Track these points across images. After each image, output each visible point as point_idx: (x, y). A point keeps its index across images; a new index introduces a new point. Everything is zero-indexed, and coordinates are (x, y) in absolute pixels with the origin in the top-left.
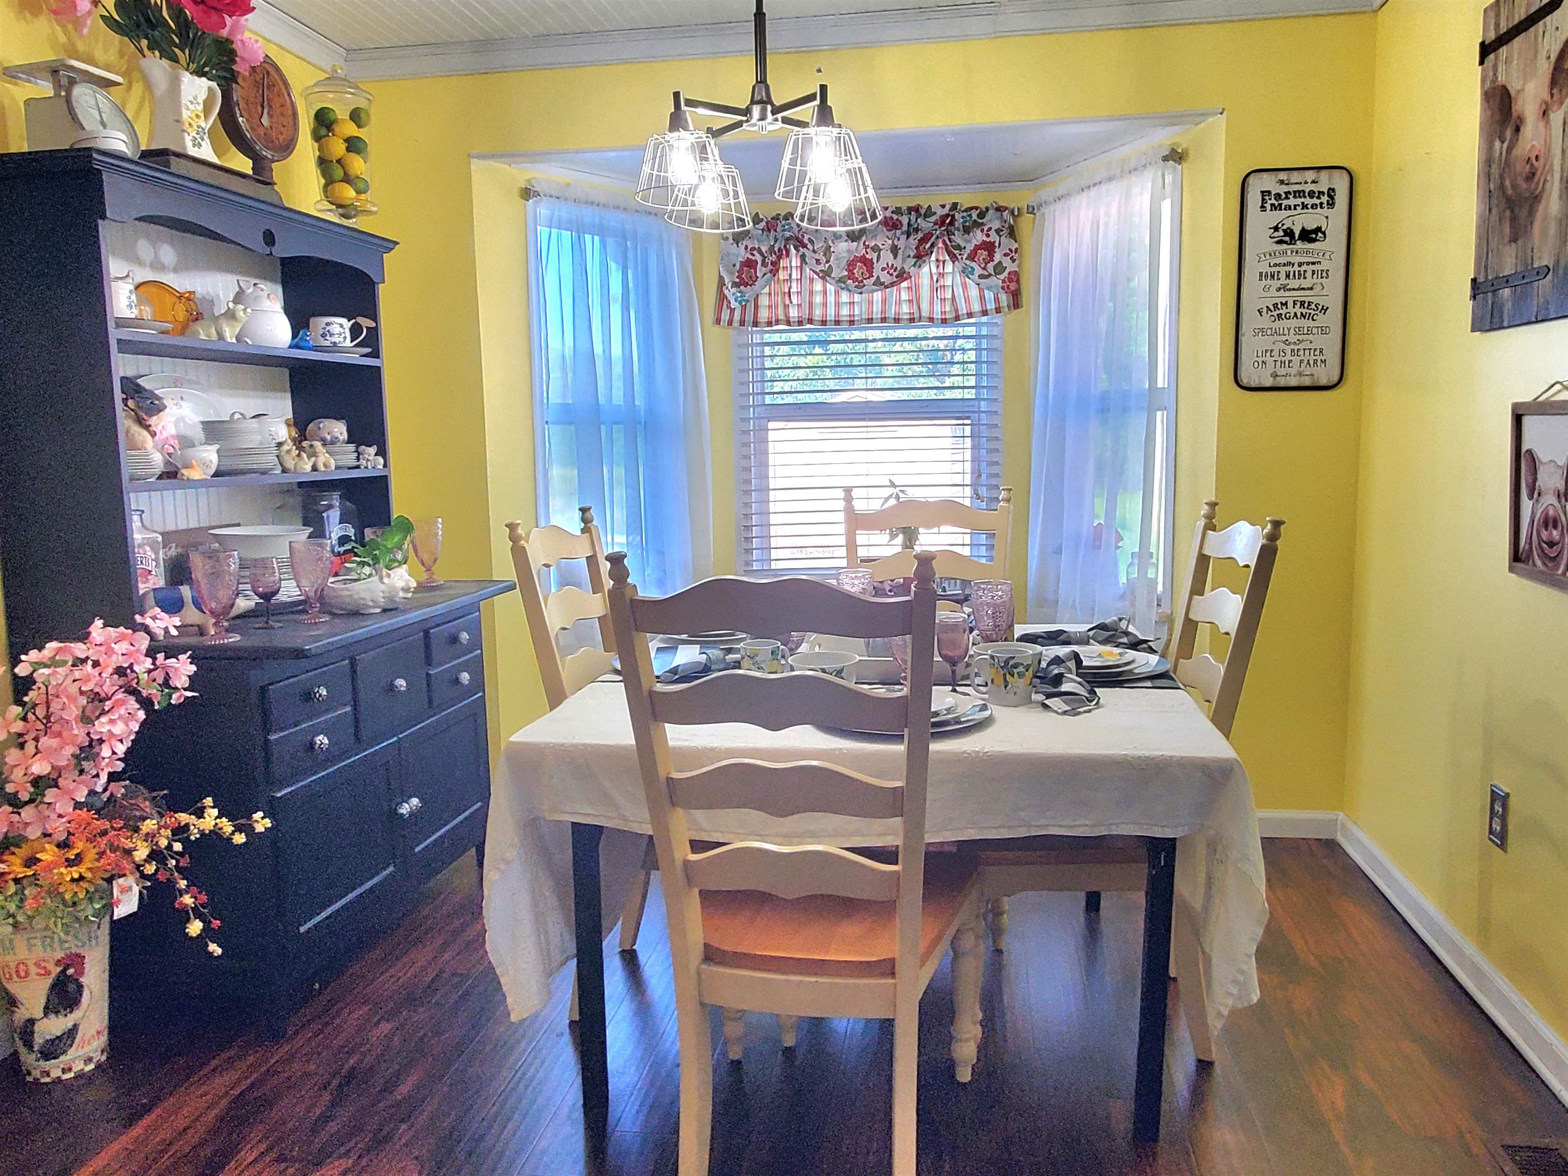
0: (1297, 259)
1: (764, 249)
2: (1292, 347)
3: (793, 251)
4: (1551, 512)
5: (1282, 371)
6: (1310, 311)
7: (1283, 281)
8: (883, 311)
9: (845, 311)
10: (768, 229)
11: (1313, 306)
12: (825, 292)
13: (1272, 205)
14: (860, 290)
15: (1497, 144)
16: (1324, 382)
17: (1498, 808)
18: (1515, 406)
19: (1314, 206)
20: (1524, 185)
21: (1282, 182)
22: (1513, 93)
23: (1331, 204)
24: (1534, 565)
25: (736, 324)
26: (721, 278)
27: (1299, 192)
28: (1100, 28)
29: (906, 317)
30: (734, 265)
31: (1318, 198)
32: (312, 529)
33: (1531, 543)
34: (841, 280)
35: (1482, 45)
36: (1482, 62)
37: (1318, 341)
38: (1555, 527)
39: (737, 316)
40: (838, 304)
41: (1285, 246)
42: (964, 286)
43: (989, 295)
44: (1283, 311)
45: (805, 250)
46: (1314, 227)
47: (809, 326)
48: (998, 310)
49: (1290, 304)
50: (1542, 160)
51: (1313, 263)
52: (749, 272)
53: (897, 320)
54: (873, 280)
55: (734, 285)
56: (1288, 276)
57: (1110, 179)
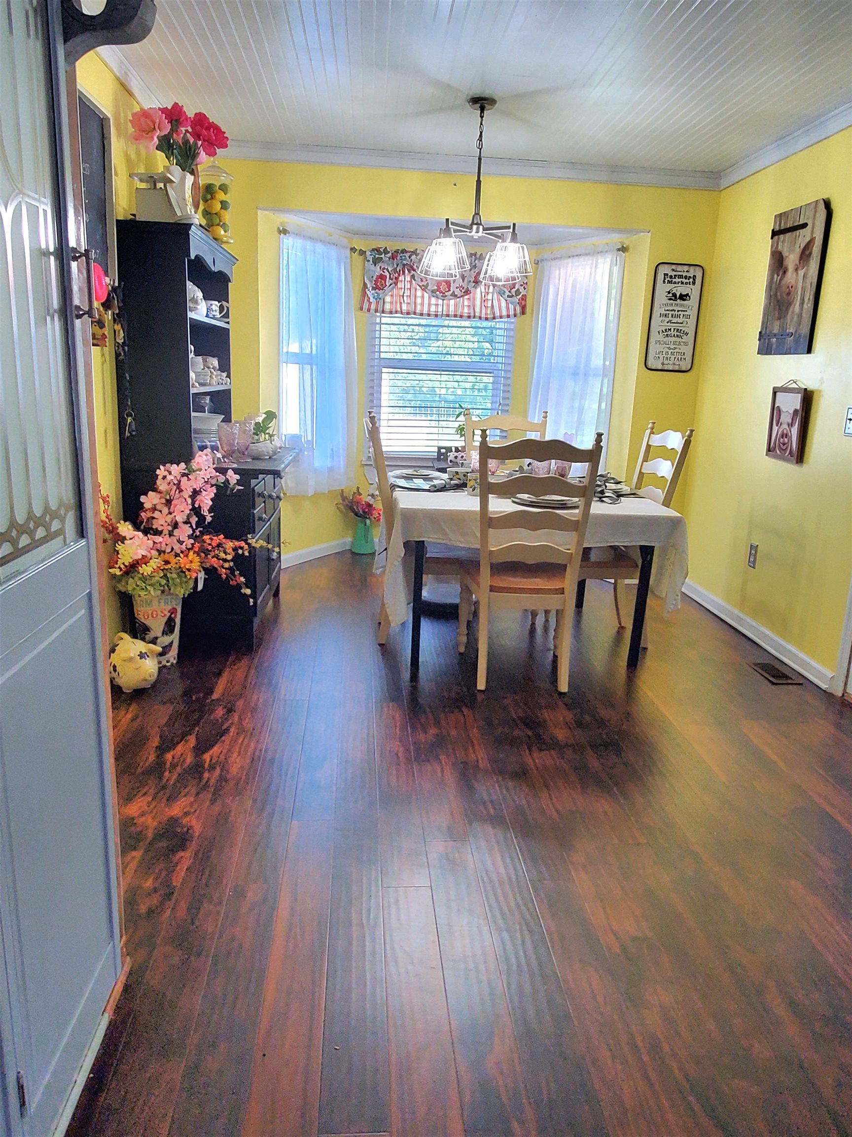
0: (677, 309)
1: (390, 269)
2: (672, 351)
3: (407, 272)
4: (785, 432)
5: (666, 362)
6: (680, 333)
7: (670, 318)
8: (455, 311)
9: (433, 309)
10: (393, 257)
11: (682, 332)
12: (423, 297)
13: (668, 281)
14: (443, 298)
15: (776, 276)
16: (683, 369)
17: (753, 552)
18: (774, 388)
19: (686, 283)
20: (785, 297)
21: (673, 270)
22: (784, 257)
23: (694, 283)
24: (776, 452)
25: (372, 311)
26: (365, 285)
27: (680, 275)
28: (597, 182)
29: (466, 315)
30: (372, 277)
31: (689, 279)
32: (224, 416)
33: (775, 445)
34: (433, 292)
35: (773, 230)
36: (772, 238)
37: (683, 349)
38: (786, 437)
39: (373, 307)
40: (430, 305)
41: (672, 301)
42: (499, 300)
43: (511, 307)
44: (669, 333)
45: (414, 272)
46: (686, 293)
47: (413, 316)
48: (515, 315)
49: (672, 330)
50: (793, 288)
51: (684, 311)
52: (381, 282)
53: (461, 316)
54: (450, 293)
55: (373, 289)
56: (672, 316)
57: (586, 255)
